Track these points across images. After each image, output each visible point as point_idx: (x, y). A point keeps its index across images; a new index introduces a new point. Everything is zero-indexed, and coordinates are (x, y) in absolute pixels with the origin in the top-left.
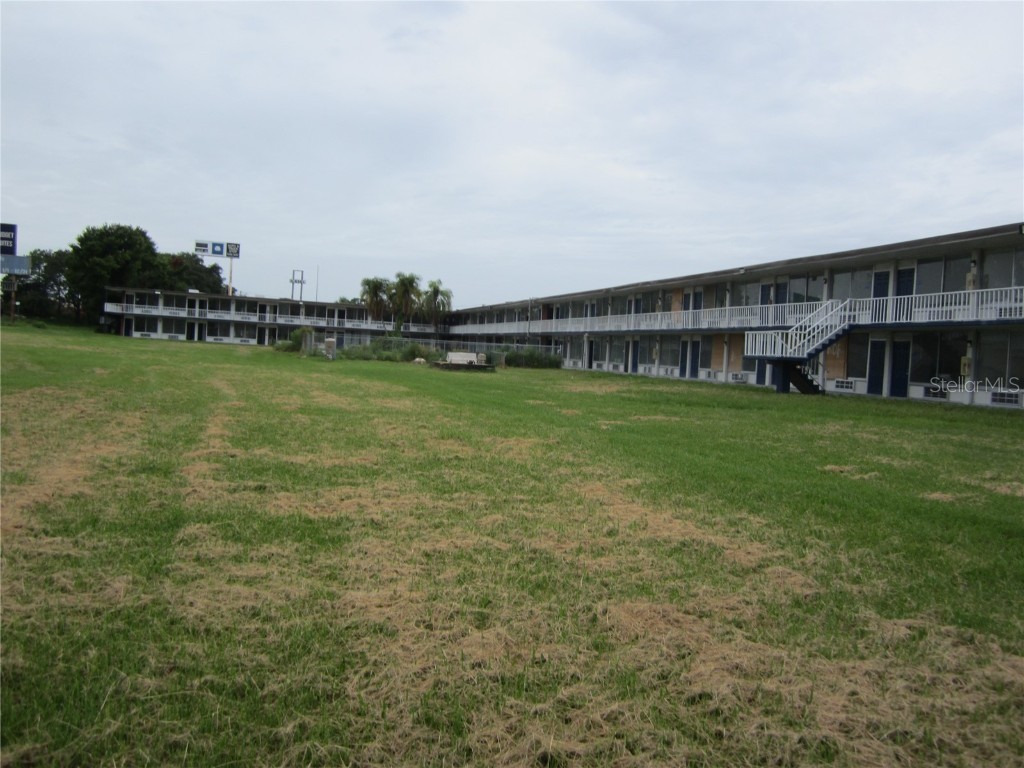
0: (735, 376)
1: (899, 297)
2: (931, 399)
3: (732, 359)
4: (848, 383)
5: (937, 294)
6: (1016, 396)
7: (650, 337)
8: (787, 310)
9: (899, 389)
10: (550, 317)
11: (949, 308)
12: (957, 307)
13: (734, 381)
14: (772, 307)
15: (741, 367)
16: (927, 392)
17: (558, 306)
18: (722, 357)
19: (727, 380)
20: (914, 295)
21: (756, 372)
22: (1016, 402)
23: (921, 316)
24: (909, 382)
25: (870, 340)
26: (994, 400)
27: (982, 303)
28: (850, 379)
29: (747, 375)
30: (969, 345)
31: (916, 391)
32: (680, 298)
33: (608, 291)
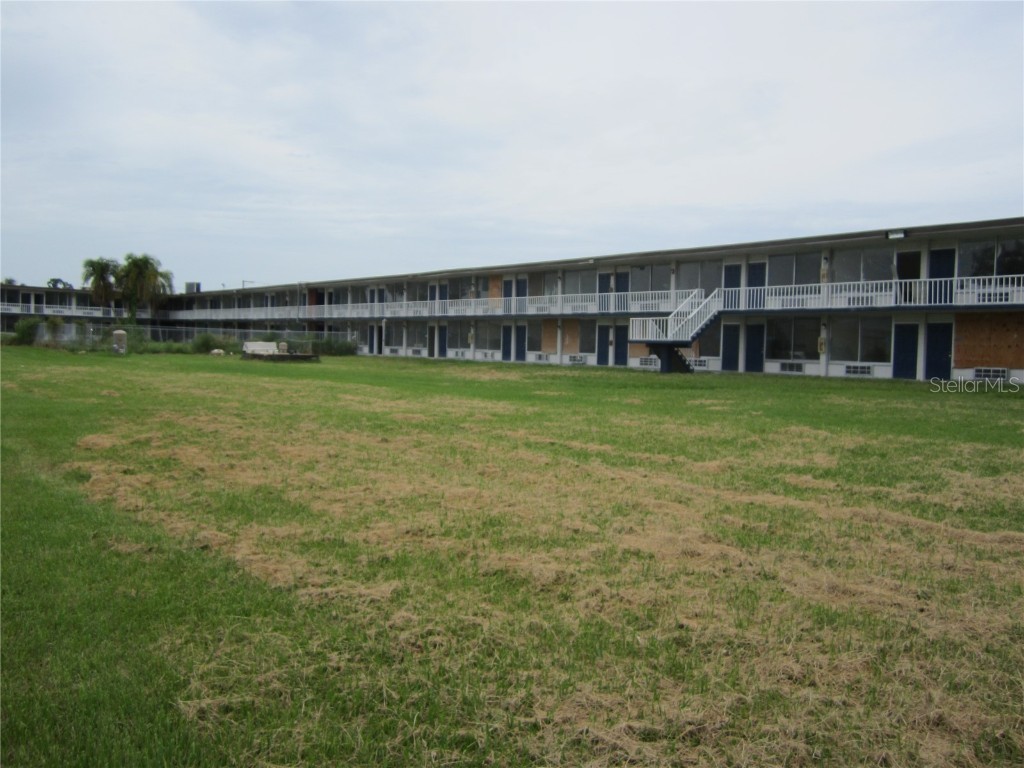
0: (573, 359)
1: (751, 288)
2: (788, 373)
3: (567, 342)
4: (700, 361)
5: (789, 286)
6: (869, 368)
7: (462, 323)
8: (630, 298)
9: (754, 364)
10: (321, 302)
11: (801, 297)
12: (809, 296)
13: (570, 363)
14: (612, 295)
15: (578, 350)
16: (783, 367)
17: (331, 290)
18: (556, 342)
19: (561, 363)
20: (766, 287)
21: (596, 353)
22: (869, 373)
23: (773, 304)
24: (765, 359)
25: (722, 324)
26: (848, 372)
27: (832, 292)
28: (703, 358)
29: (586, 357)
30: (823, 327)
31: (772, 367)
32: (501, 285)
33: (415, 276)
